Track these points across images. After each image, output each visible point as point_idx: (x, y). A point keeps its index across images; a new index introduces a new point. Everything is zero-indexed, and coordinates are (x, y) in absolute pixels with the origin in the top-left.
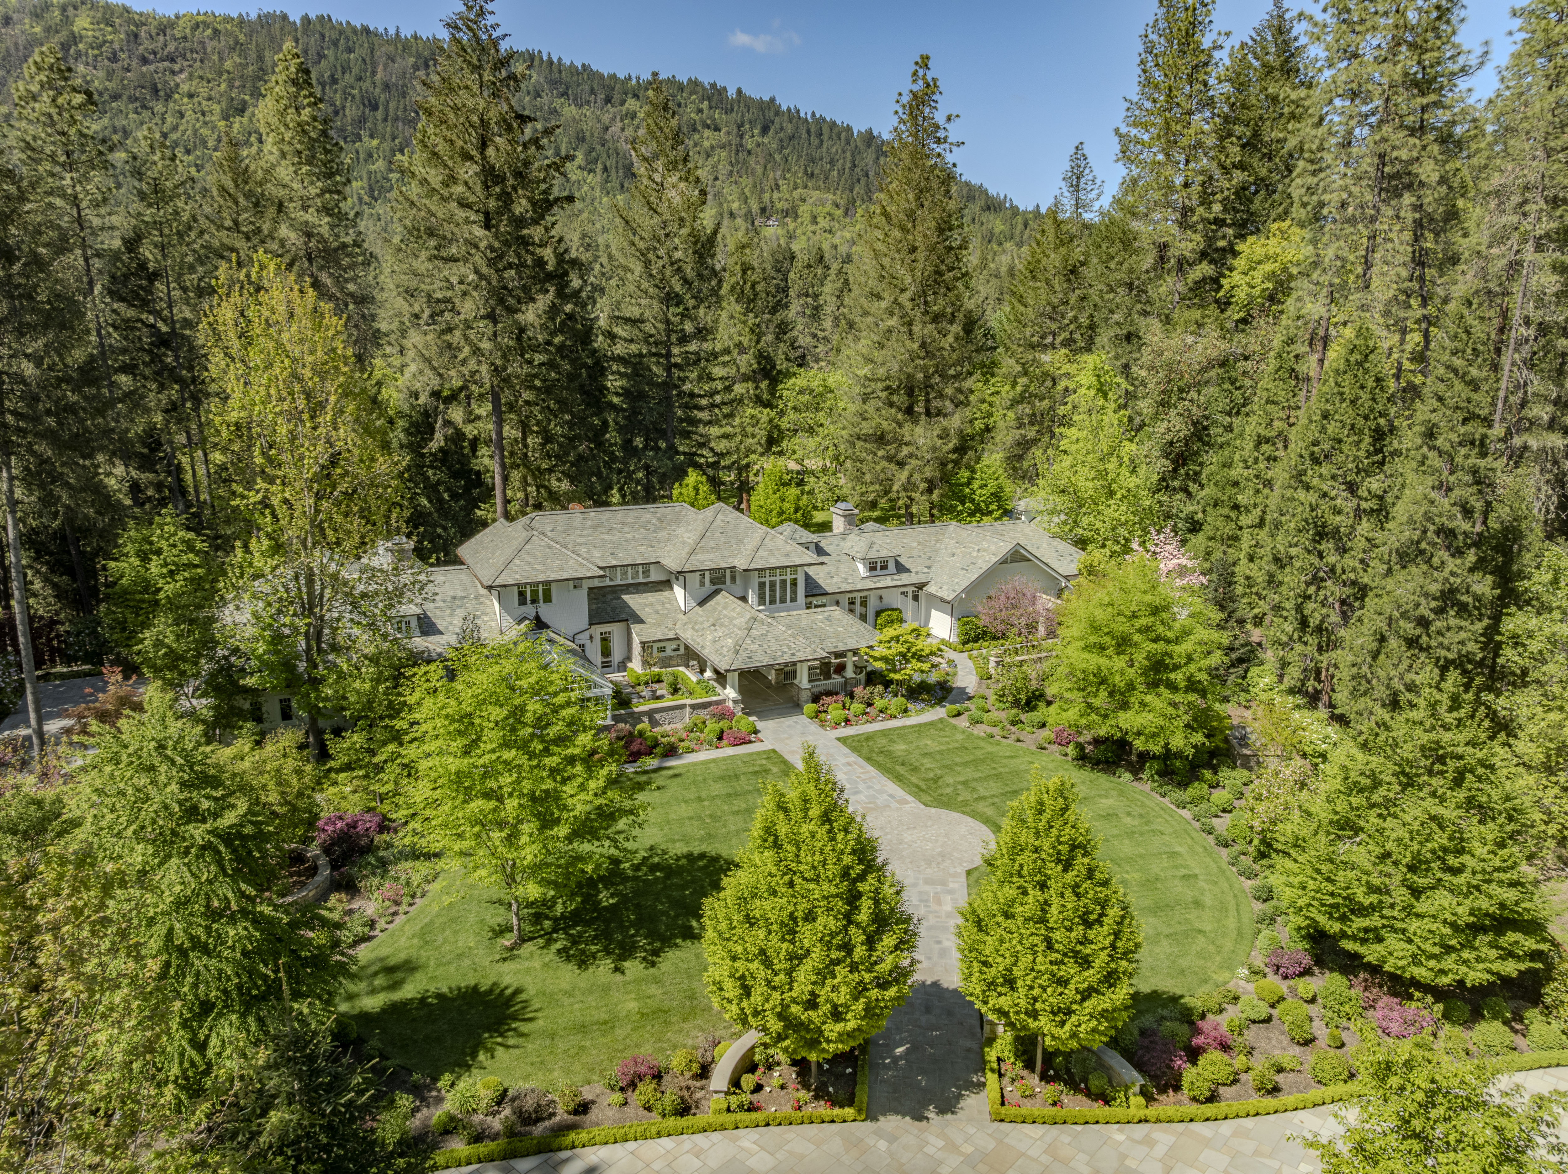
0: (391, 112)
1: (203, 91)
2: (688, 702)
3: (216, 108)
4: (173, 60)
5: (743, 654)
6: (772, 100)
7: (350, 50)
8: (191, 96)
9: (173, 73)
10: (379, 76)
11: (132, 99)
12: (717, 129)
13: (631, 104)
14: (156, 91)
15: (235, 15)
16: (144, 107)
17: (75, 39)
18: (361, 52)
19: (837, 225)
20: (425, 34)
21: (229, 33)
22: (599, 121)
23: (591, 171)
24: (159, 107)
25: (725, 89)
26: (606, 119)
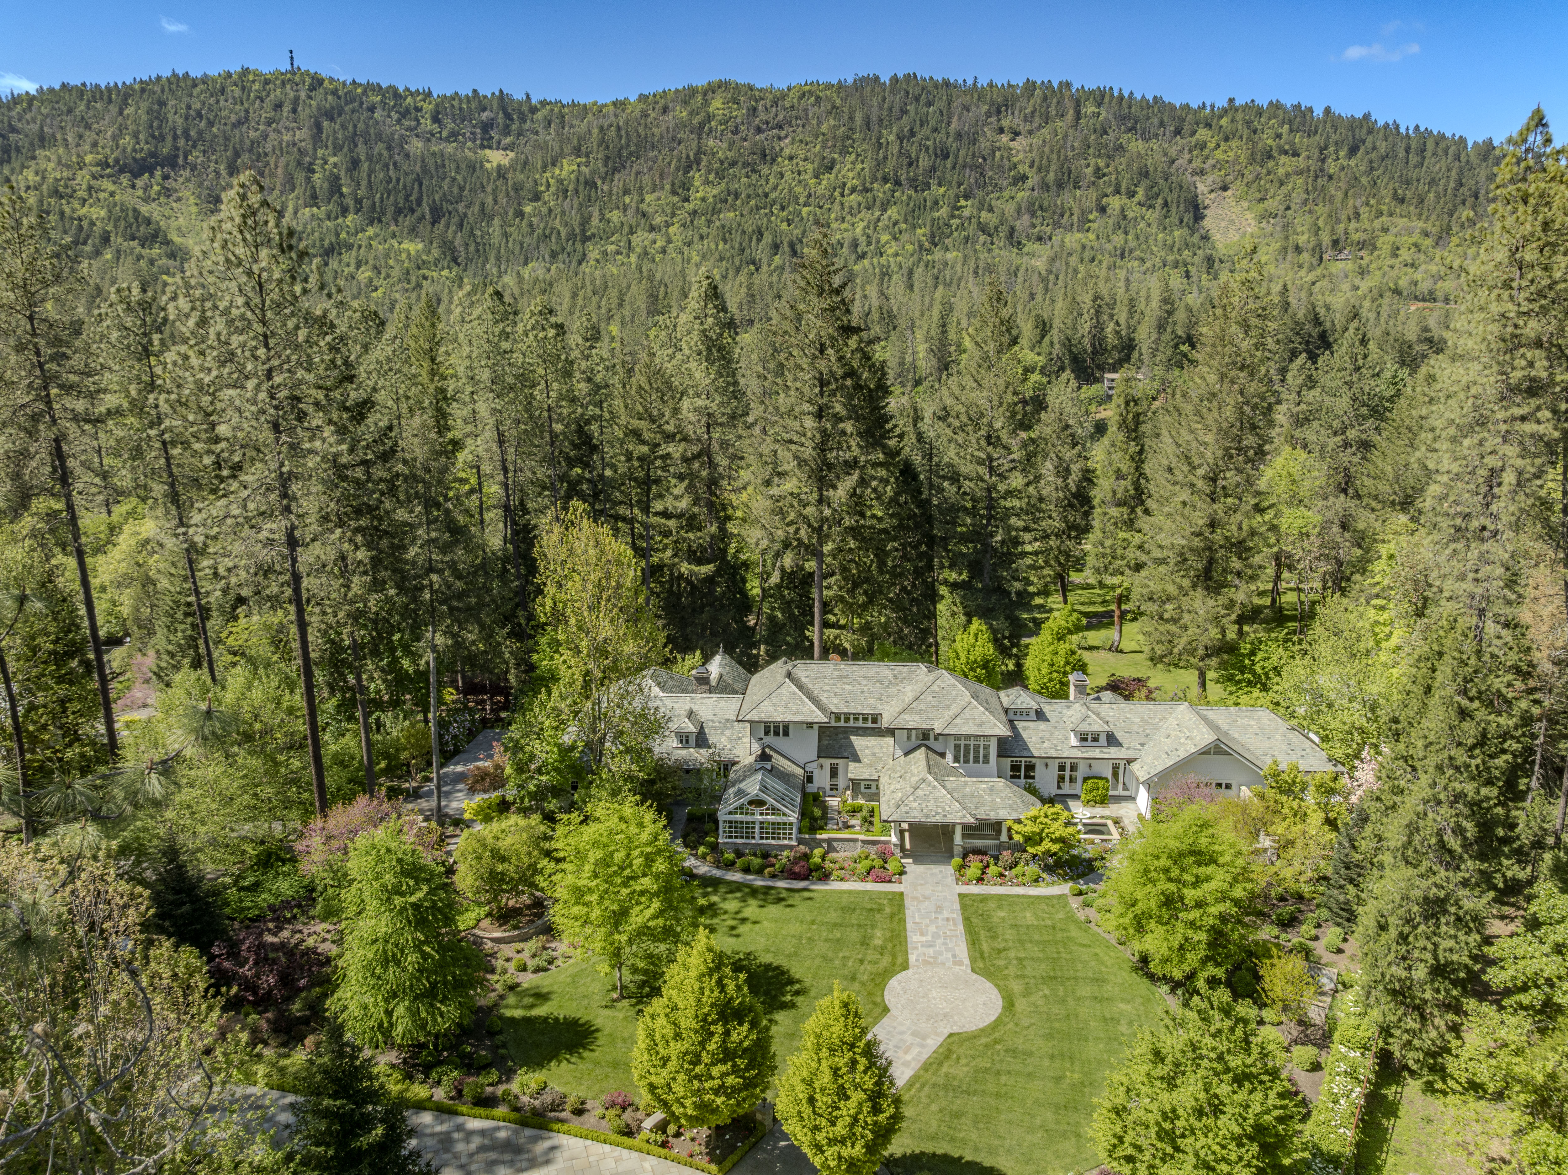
0: (960, 160)
1: (801, 154)
2: (862, 837)
3: (810, 167)
4: (780, 127)
5: (903, 809)
6: (1367, 116)
7: (930, 104)
8: (791, 158)
9: (780, 139)
10: (954, 125)
11: (746, 165)
12: (1296, 154)
13: (1203, 134)
14: (764, 156)
15: (835, 82)
16: (754, 171)
17: (709, 118)
18: (940, 104)
19: (1422, 257)
20: (1000, 81)
21: (829, 99)
22: (1166, 154)
23: (1151, 207)
24: (765, 171)
25: (1311, 110)
26: (1173, 151)
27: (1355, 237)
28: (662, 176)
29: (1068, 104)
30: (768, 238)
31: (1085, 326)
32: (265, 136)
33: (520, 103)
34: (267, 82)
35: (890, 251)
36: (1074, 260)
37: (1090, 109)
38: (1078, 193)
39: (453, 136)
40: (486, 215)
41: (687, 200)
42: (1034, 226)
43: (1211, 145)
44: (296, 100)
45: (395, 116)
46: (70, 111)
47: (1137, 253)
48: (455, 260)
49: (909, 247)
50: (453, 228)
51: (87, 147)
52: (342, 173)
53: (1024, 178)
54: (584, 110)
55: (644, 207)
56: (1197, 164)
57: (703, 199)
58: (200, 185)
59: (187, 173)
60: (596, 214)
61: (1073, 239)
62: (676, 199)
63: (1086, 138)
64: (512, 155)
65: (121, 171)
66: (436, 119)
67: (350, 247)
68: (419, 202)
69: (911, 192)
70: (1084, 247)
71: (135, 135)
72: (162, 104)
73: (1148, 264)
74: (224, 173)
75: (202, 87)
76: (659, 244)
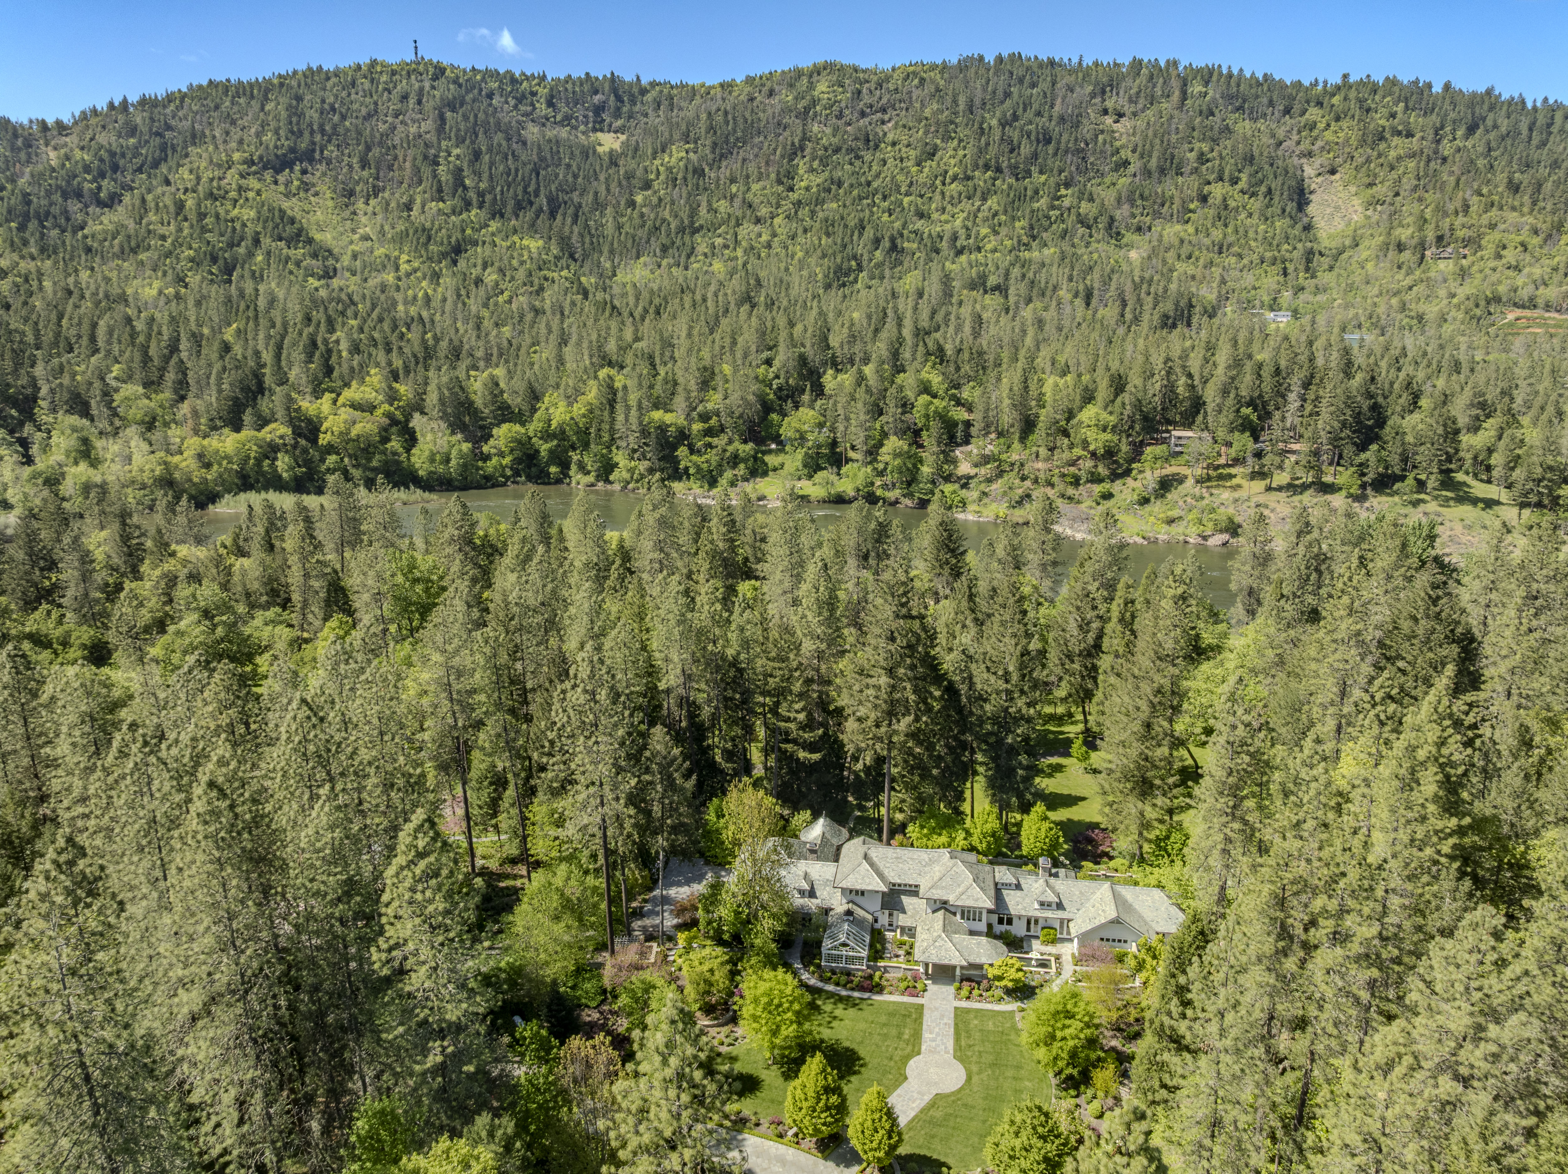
0: (1063, 146)
1: (904, 139)
2: (904, 965)
3: (913, 153)
4: (884, 110)
5: (928, 952)
6: (1489, 92)
7: (1033, 85)
8: (894, 144)
9: (883, 122)
10: (1057, 108)
11: (850, 150)
12: (1410, 135)
13: (1314, 113)
14: (868, 141)
15: (939, 62)
16: (858, 157)
17: (814, 102)
18: (1044, 85)
19: (1528, 257)
20: (1106, 59)
21: (933, 81)
22: (1273, 136)
23: (1253, 195)
24: (868, 157)
25: (1429, 86)
26: (1281, 133)
27: (1460, 234)
28: (767, 164)
29: (1175, 84)
30: (869, 233)
31: (1156, 385)
32: (393, 128)
33: (631, 85)
34: (394, 73)
35: (989, 247)
36: (1171, 256)
37: (1196, 88)
38: (1180, 179)
39: (567, 120)
40: (599, 205)
41: (791, 189)
42: (1134, 216)
43: (1321, 126)
44: (421, 89)
45: (512, 102)
46: (217, 107)
47: (1235, 249)
48: (572, 256)
49: (1008, 243)
50: (569, 220)
51: (234, 145)
52: (465, 166)
53: (1126, 163)
54: (692, 92)
55: (750, 196)
56: (1305, 146)
57: (807, 189)
58: (336, 179)
59: (322, 167)
60: (704, 204)
61: (1172, 231)
62: (781, 188)
63: (1192, 120)
64: (623, 138)
65: (265, 168)
66: (550, 104)
67: (475, 243)
68: (537, 193)
69: (1012, 181)
70: (1182, 241)
71: (276, 132)
72: (299, 99)
73: (1245, 261)
74: (356, 166)
75: (334, 80)
76: (765, 238)
